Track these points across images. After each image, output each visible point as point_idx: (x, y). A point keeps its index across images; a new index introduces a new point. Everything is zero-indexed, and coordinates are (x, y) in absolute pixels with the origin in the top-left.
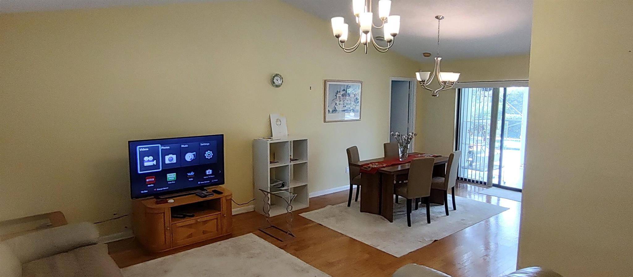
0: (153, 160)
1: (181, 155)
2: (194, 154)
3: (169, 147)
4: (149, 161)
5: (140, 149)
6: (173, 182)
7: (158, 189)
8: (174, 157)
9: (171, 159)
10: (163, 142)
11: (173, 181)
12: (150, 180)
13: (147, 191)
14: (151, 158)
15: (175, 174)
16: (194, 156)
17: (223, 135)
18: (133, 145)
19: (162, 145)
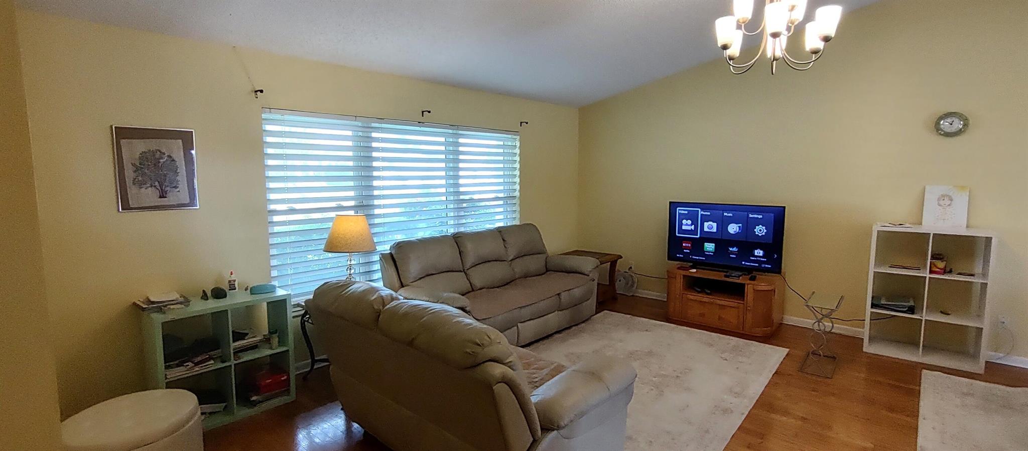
0: (692, 225)
1: (723, 224)
2: (739, 227)
3: (709, 213)
4: (687, 225)
5: (680, 210)
6: (710, 253)
7: (694, 257)
8: (715, 225)
9: (710, 227)
10: (704, 206)
11: (712, 252)
12: (687, 245)
13: (682, 256)
14: (689, 222)
15: (714, 244)
16: (740, 229)
17: (784, 207)
18: (673, 205)
19: (702, 210)
